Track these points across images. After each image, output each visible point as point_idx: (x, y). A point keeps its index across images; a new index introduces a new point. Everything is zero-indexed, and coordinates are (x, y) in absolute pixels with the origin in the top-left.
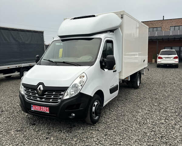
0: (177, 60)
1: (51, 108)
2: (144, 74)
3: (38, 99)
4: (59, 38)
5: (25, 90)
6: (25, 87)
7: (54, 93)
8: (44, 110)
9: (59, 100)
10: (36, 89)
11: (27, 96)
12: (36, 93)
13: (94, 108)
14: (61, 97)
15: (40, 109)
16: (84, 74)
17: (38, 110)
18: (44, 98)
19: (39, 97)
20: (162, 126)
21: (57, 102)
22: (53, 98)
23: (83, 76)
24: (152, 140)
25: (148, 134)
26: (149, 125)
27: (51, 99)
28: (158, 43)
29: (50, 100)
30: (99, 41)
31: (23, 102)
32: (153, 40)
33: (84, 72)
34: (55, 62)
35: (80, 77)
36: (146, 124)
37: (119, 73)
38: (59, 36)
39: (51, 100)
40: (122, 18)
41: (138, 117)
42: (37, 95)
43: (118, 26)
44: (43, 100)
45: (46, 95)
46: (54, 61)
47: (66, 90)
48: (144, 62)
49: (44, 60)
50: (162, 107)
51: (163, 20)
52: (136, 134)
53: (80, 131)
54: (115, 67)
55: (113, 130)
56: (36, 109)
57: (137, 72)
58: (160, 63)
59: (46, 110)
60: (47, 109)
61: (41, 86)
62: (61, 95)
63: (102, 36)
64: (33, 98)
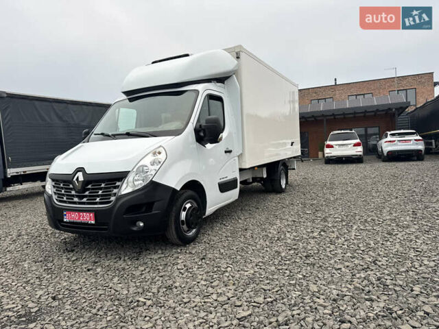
0: (360, 149)
1: (97, 213)
2: (294, 169)
3: (76, 199)
4: (124, 97)
5: (54, 187)
6: (53, 180)
7: (103, 185)
8: (86, 219)
9: (113, 198)
10: (71, 182)
11: (56, 196)
12: (71, 189)
13: (183, 214)
14: (115, 191)
15: (79, 219)
16: (161, 150)
17: (75, 221)
18: (86, 196)
19: (77, 196)
20: (312, 241)
21: (110, 202)
22: (102, 196)
23: (160, 153)
24: (288, 262)
25: (283, 254)
26: (289, 241)
27: (98, 196)
28: (325, 123)
29: (95, 199)
30: (194, 94)
31: (50, 208)
32: (317, 117)
33: (160, 146)
34: (112, 135)
35: (154, 153)
36: (283, 239)
37: (238, 156)
38: (125, 93)
39: (98, 200)
40: (238, 58)
41: (271, 231)
42: (73, 193)
43: (230, 72)
44: (85, 200)
45: (88, 189)
46: (110, 134)
47: (125, 177)
48: (292, 145)
49: (95, 134)
50: (319, 215)
51: (336, 85)
52: (261, 255)
53: (155, 257)
54: (222, 137)
55: (219, 250)
56: (71, 218)
57: (278, 162)
58: (329, 155)
59: (89, 218)
61: (80, 175)
62: (115, 187)
63: (200, 87)
64: (67, 198)
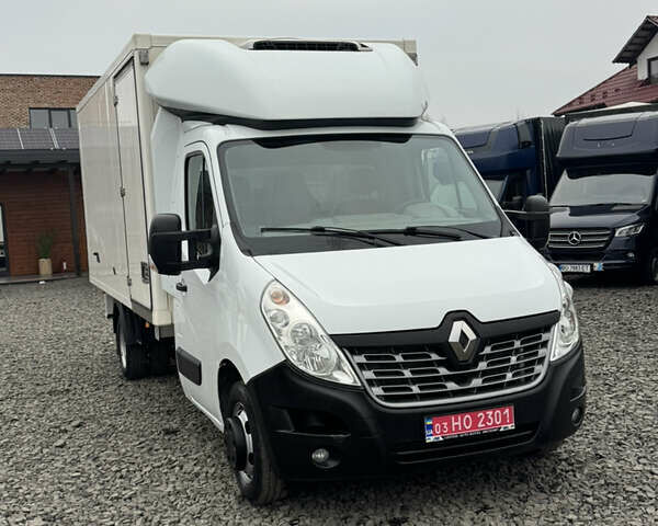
3: (452, 386)
5: (366, 365)
7: (517, 344)
8: (494, 424)
9: (541, 369)
11: (379, 390)
14: (541, 352)
15: (475, 425)
17: (463, 434)
21: (528, 380)
29: (504, 377)
39: (509, 376)
42: (443, 371)
44: (477, 382)
47: (556, 322)
56: (450, 431)
59: (501, 421)
60: (504, 417)
64: (421, 388)
